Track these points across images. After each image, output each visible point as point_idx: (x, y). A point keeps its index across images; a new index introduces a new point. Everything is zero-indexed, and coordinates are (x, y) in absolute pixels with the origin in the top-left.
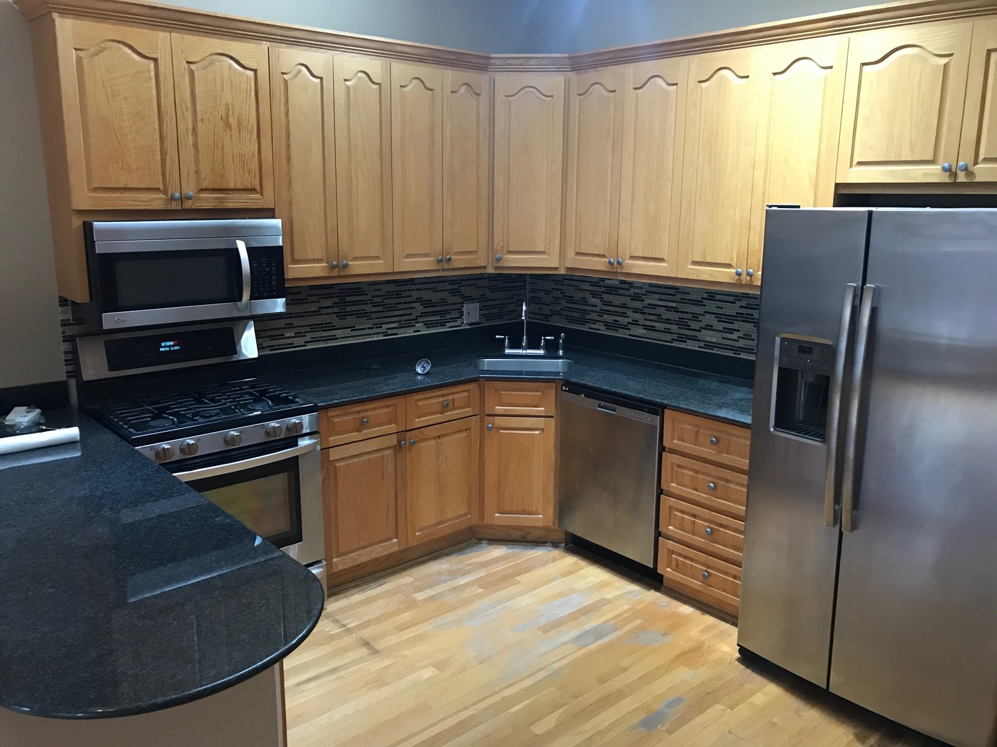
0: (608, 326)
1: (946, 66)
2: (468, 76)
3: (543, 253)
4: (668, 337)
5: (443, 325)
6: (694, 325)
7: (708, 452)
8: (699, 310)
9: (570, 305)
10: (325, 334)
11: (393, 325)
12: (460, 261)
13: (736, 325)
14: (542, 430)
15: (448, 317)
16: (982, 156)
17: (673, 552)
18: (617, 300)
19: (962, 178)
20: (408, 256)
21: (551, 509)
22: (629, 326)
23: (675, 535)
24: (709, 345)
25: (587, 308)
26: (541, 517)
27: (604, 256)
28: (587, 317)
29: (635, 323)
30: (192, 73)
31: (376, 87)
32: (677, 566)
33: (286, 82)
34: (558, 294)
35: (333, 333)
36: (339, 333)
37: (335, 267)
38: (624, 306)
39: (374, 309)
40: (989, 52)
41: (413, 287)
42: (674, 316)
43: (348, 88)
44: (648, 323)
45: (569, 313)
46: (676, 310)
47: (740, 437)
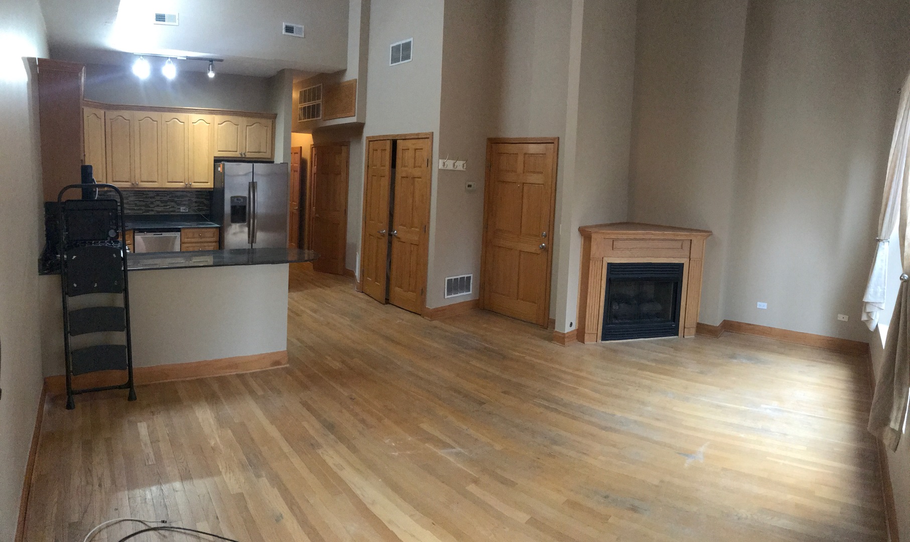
1: (237, 128)
4: (141, 212)
6: (152, 206)
7: (198, 240)
8: (153, 200)
13: (168, 203)
16: (247, 151)
19: (243, 156)
24: (158, 212)
27: (128, 182)
42: (144, 203)
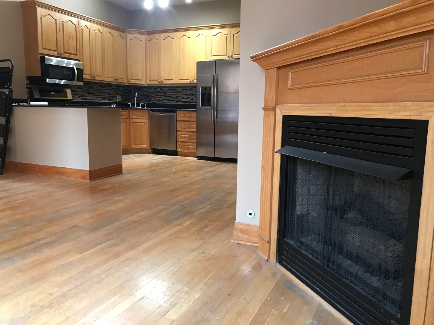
0: (157, 101)
1: (227, 37)
2: (121, 33)
3: (141, 80)
4: (174, 102)
5: (112, 100)
6: (180, 98)
7: (187, 119)
8: (181, 94)
9: (146, 97)
10: (85, 98)
11: (100, 98)
12: (120, 81)
14: (145, 123)
15: (113, 98)
16: (234, 54)
17: (180, 145)
18: (159, 94)
19: (231, 58)
20: (108, 77)
21: (148, 144)
22: (163, 100)
23: (181, 141)
24: (184, 102)
25: (151, 97)
26: (146, 146)
27: (157, 80)
28: (151, 99)
29: (165, 99)
30: (63, 24)
31: (101, 33)
32: (181, 148)
33: (82, 29)
34: (142, 94)
35: (87, 98)
36: (88, 98)
37: (92, 77)
38: (161, 95)
39: (96, 93)
40: (234, 34)
41: (105, 88)
42: (175, 96)
43: (95, 32)
44: (168, 99)
45: (146, 99)
46: (175, 95)
47: (194, 114)
